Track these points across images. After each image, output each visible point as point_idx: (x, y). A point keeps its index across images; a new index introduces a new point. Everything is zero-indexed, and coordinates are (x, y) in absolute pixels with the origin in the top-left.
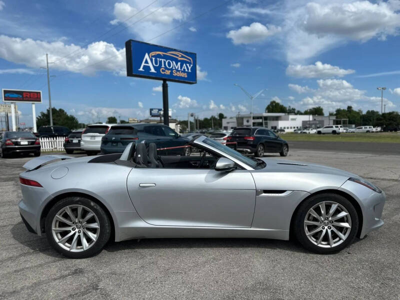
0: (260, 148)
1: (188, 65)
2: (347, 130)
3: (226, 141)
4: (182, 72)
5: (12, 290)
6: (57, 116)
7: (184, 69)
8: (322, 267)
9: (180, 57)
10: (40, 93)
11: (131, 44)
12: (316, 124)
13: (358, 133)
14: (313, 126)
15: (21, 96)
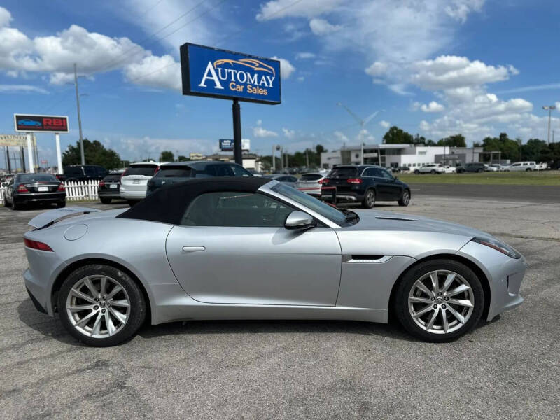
0: (370, 195)
1: (268, 77)
2: (499, 167)
3: (321, 185)
4: (260, 87)
5: (11, 388)
6: (91, 151)
7: (263, 84)
8: (430, 360)
9: (257, 67)
10: (65, 119)
11: (189, 50)
12: (454, 160)
13: (515, 171)
14: (451, 162)
15: (40, 124)
